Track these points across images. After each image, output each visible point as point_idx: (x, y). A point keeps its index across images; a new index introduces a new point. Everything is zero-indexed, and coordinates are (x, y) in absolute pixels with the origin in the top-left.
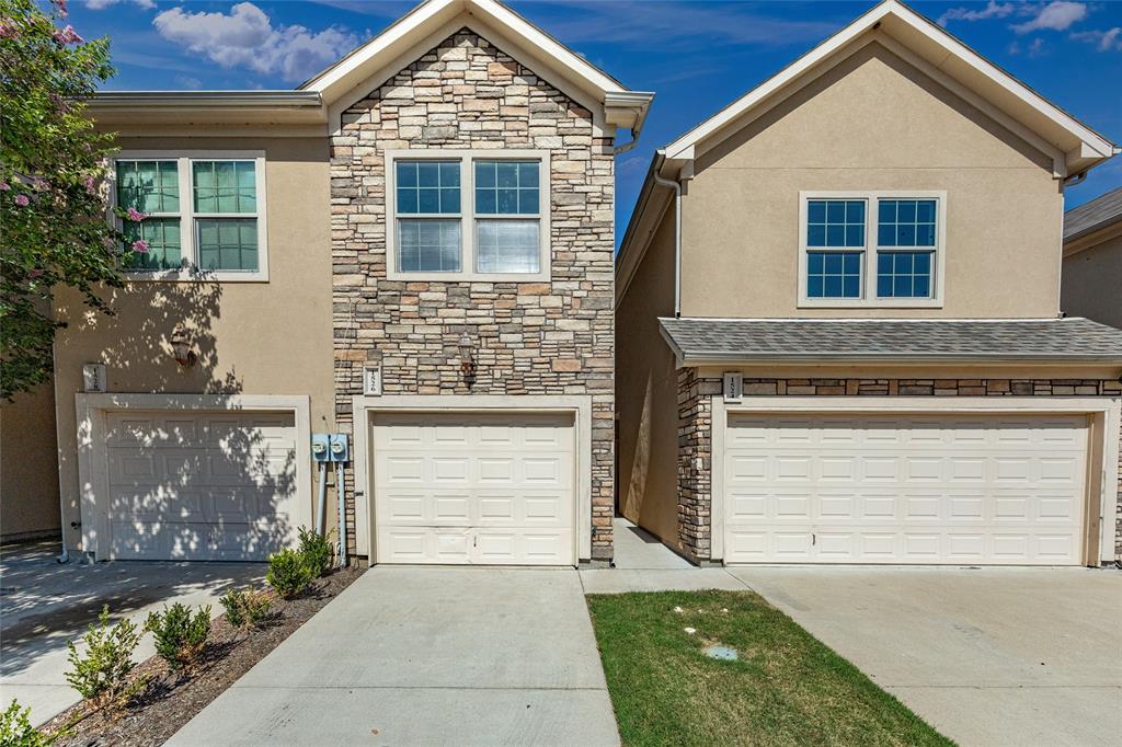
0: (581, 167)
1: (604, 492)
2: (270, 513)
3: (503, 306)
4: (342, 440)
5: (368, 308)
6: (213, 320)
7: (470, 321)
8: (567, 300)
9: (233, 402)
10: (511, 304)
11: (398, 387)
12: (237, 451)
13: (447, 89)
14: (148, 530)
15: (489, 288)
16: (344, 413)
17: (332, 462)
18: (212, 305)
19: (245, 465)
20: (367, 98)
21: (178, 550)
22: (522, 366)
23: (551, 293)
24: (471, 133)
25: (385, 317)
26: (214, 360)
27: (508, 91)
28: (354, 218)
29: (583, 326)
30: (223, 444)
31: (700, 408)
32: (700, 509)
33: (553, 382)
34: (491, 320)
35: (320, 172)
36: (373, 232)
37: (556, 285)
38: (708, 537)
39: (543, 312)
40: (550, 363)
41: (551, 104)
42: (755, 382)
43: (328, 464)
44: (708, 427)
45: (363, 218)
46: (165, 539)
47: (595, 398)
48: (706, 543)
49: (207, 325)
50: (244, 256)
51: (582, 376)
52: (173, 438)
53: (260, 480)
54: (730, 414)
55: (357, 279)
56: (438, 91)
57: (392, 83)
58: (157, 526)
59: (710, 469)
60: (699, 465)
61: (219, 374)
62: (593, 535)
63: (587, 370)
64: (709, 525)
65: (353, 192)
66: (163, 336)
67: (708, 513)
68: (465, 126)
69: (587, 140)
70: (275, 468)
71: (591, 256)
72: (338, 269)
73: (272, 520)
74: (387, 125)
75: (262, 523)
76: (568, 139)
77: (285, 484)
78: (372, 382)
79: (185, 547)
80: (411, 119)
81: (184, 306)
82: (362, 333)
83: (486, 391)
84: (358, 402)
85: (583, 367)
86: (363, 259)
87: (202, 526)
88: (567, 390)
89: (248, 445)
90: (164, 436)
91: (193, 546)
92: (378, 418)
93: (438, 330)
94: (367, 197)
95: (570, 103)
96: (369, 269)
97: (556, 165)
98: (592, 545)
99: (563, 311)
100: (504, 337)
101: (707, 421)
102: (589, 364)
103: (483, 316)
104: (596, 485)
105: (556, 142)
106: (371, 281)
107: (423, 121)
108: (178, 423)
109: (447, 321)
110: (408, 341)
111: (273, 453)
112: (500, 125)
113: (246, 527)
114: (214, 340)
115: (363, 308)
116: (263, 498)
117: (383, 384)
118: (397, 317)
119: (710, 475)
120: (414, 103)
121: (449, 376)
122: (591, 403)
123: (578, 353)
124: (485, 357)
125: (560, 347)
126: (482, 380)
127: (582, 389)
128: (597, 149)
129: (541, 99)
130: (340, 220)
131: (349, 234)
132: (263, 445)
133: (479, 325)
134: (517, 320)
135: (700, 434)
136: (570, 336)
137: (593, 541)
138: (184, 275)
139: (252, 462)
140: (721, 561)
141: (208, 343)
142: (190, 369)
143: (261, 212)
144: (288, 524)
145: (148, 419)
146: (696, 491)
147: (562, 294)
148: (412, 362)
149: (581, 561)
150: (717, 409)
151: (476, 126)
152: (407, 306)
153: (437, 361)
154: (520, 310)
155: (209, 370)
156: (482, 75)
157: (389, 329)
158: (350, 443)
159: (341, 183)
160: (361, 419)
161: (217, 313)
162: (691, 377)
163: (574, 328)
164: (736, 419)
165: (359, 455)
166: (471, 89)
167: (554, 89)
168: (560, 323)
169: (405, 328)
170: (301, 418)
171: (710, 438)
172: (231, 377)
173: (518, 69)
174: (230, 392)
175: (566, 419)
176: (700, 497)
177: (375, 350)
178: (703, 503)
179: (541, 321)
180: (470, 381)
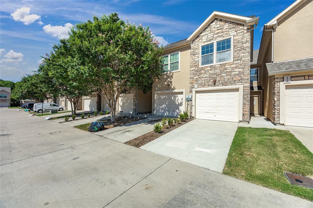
0: (241, 36)
1: (247, 106)
2: (178, 109)
3: (222, 69)
4: (191, 96)
5: (196, 73)
6: (172, 79)
7: (215, 72)
8: (237, 65)
9: (174, 91)
10: (224, 68)
11: (201, 86)
12: (174, 99)
13: (211, 31)
14: (162, 111)
15: (219, 65)
16: (191, 92)
17: (189, 100)
19: (175, 101)
20: (197, 37)
21: (165, 115)
22: (226, 80)
23: (233, 64)
24: (216, 37)
25: (199, 74)
26: (172, 85)
27: (224, 27)
28: (194, 58)
29: (242, 70)
30: (172, 98)
31: (276, 85)
32: (276, 110)
33: (234, 82)
34: (219, 72)
35: (188, 52)
36: (197, 60)
37: (234, 62)
38: (279, 118)
39: (231, 68)
40: (233, 78)
41: (234, 26)
42: (294, 77)
43: (188, 101)
44: (279, 90)
45: (195, 58)
46: (164, 113)
47: (244, 85)
48: (278, 119)
49: (171, 79)
50: (177, 68)
51: (241, 80)
52: (166, 97)
53: (177, 104)
54: (286, 86)
55: (194, 68)
56: (210, 32)
57: (201, 33)
58: (163, 111)
59: (279, 100)
60: (276, 99)
61: (172, 87)
62: (243, 115)
63: (242, 79)
64: (279, 115)
65: (194, 54)
66: (165, 82)
67: (279, 112)
68: (215, 36)
69: (243, 30)
70: (180, 102)
71: (244, 54)
72: (191, 67)
73: (179, 110)
74: (200, 41)
75: (177, 111)
76: (237, 32)
77: (181, 104)
78: (196, 86)
79: (166, 114)
80: (204, 39)
81: (168, 77)
82: (194, 77)
83: (218, 86)
84: (193, 89)
85: (241, 79)
86: (195, 64)
87: (169, 111)
88: (237, 84)
89: (176, 98)
90: (165, 97)
91: (167, 114)
92: (197, 92)
93: (208, 75)
94: (196, 54)
95: (238, 24)
96: (196, 66)
97: (235, 38)
98: (243, 118)
99: (236, 67)
100: (222, 75)
101: (279, 88)
102: (242, 78)
103: (218, 71)
104: (244, 104)
105: (235, 33)
106: (196, 68)
107: (207, 38)
108: (166, 95)
109: (210, 73)
110: (203, 78)
111: (179, 99)
112: (222, 34)
113: (175, 111)
114: (172, 82)
115: (195, 73)
116: (177, 106)
117: (198, 86)
118: (201, 74)
119: (279, 102)
120: (205, 35)
121: (210, 83)
122: (243, 87)
123: (240, 76)
124: (218, 79)
125: (235, 75)
126: (217, 84)
127: (241, 83)
128: (245, 31)
129: (231, 26)
130: (192, 59)
131: (193, 61)
132: (178, 98)
133: (217, 73)
134: (225, 71)
135: (276, 92)
136: (238, 72)
137: (243, 117)
138: (169, 72)
139: (176, 101)
140: (284, 124)
141: (171, 82)
142: (169, 86)
143: (179, 61)
144: (181, 111)
145: (162, 94)
146: (275, 106)
147: (236, 64)
148: (203, 81)
149: (240, 121)
150: (281, 86)
151: (217, 35)
152: (203, 71)
153: (208, 81)
154: (226, 69)
155: (171, 86)
156: (219, 26)
157: (199, 76)
159: (192, 53)
160: (194, 92)
161: (172, 78)
162: (273, 78)
163: (239, 70)
164: (288, 87)
165: (193, 99)
166: (216, 29)
167: (234, 23)
168: (235, 70)
169: (202, 75)
170: (184, 93)
171: (279, 92)
172: (174, 87)
173: (226, 22)
174: (174, 89)
175: (237, 90)
176: (276, 107)
177: (197, 80)
178: (277, 109)
179: (231, 70)
180: (215, 84)
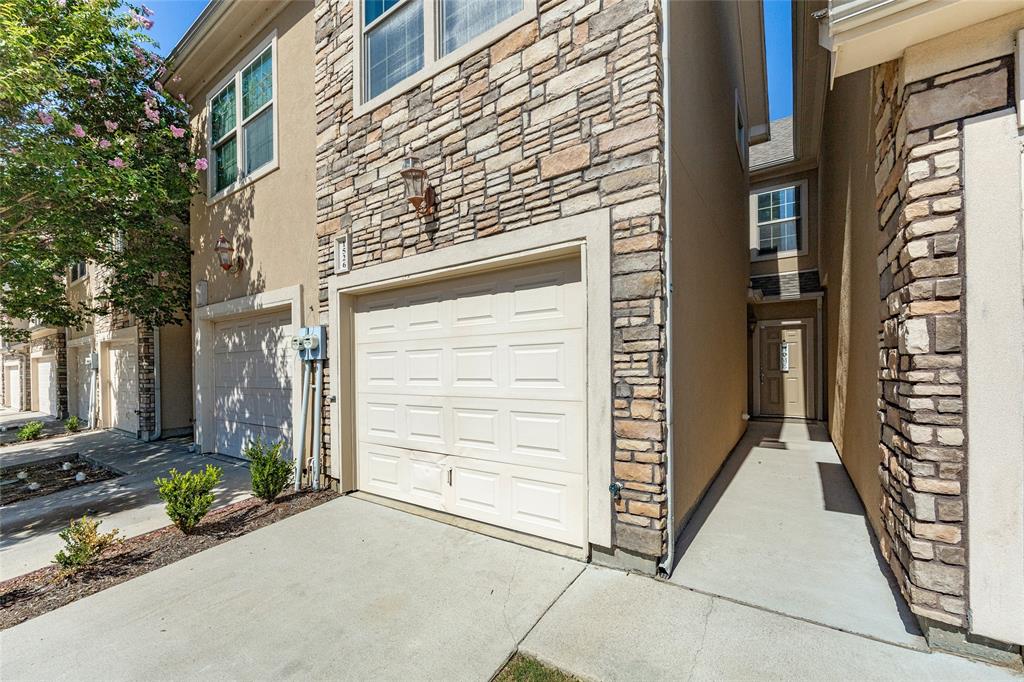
1: (639, 409)
2: (289, 418)
3: (471, 96)
4: (317, 333)
5: (341, 163)
6: (251, 220)
7: (433, 136)
10: (483, 85)
11: (365, 257)
12: (270, 350)
14: (231, 428)
15: (452, 75)
16: (323, 300)
18: (250, 206)
19: (274, 365)
21: (243, 449)
22: (498, 184)
25: (352, 169)
26: (252, 261)
28: (331, 58)
31: (916, 170)
32: (919, 469)
33: (543, 199)
34: (455, 124)
36: (342, 67)
37: (544, 19)
38: (957, 558)
39: (525, 77)
40: (538, 165)
43: (309, 364)
44: (950, 222)
45: (337, 54)
46: (239, 438)
47: (620, 212)
48: (950, 579)
49: (248, 227)
52: (241, 342)
53: (283, 381)
55: (332, 132)
58: (235, 425)
59: (960, 350)
60: (916, 336)
61: (254, 275)
63: (602, 157)
64: (962, 524)
65: (330, 27)
67: (954, 487)
72: (320, 127)
75: (285, 429)
78: (343, 256)
79: (247, 447)
81: (238, 213)
82: (336, 197)
83: (452, 240)
84: (333, 283)
85: (593, 155)
86: (337, 104)
88: (567, 207)
90: (237, 340)
92: (359, 301)
94: (340, 24)
96: (341, 114)
98: (614, 520)
99: (557, 62)
100: (473, 146)
101: (952, 203)
102: (605, 145)
103: (447, 123)
104: (621, 392)
106: (344, 128)
108: (242, 327)
109: (409, 148)
110: (373, 192)
114: (251, 241)
115: (337, 165)
117: (351, 256)
118: (364, 163)
119: (962, 370)
121: (411, 227)
122: (608, 224)
123: (585, 130)
124: (450, 186)
125: (552, 131)
126: (446, 223)
127: (592, 199)
130: (321, 67)
131: (328, 79)
133: (442, 139)
134: (488, 110)
135: (917, 249)
136: (571, 103)
137: (615, 513)
138: (238, 184)
139: (279, 364)
141: (249, 246)
142: (240, 273)
143: (275, 97)
145: (229, 325)
146: (909, 417)
147: (556, 30)
148: (376, 219)
149: (592, 548)
152: (372, 145)
153: (399, 211)
154: (494, 90)
155: (249, 272)
157: (360, 183)
159: (322, 23)
160: (334, 305)
161: (252, 216)
163: (577, 83)
168: (554, 86)
169: (370, 176)
170: (295, 312)
171: (960, 253)
172: (260, 275)
174: (260, 290)
176: (919, 434)
177: (347, 214)
178: (933, 454)
180: (433, 230)
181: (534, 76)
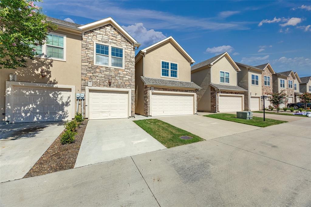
0: (130, 52)
1: (133, 105)
2: (63, 110)
3: (116, 72)
4: (83, 95)
5: (89, 70)
6: (51, 67)
7: (110, 74)
8: (127, 73)
9: (55, 86)
10: (118, 72)
11: (96, 85)
13: (106, 33)
14: (26, 115)
15: (114, 69)
16: (83, 89)
18: (51, 64)
19: (56, 99)
20: (90, 31)
21: (35, 119)
22: (120, 83)
23: (125, 71)
24: (111, 42)
25: (93, 72)
26: (50, 76)
27: (118, 36)
28: (87, 52)
29: (130, 77)
30: (51, 95)
31: (148, 92)
33: (125, 86)
34: (114, 75)
35: (79, 42)
36: (90, 55)
37: (125, 70)
39: (123, 74)
40: (124, 83)
41: (125, 40)
42: (156, 88)
43: (79, 100)
44: (149, 95)
45: (89, 53)
46: (32, 117)
48: (149, 113)
49: (49, 68)
50: (60, 56)
51: (130, 85)
52: (35, 93)
53: (60, 103)
54: (152, 93)
55: (88, 64)
56: (105, 33)
57: (96, 29)
58: (29, 114)
59: (149, 101)
61: (51, 79)
62: (132, 112)
63: (130, 84)
64: (149, 110)
65: (87, 47)
66: (35, 70)
67: (149, 108)
68: (110, 40)
69: (131, 47)
70: (65, 100)
71: (131, 66)
72: (83, 61)
73: (63, 112)
74: (94, 37)
75: (60, 112)
76: (128, 47)
77: (67, 104)
78: (90, 84)
79: (38, 119)
80: (99, 37)
81: (43, 64)
82: (88, 74)
83: (113, 87)
84: (86, 87)
86: (88, 60)
87: (43, 114)
88: (127, 88)
89: (57, 95)
90: (33, 92)
91: (40, 118)
92: (91, 91)
93: (104, 75)
94: (89, 49)
95: (128, 41)
96: (90, 62)
97: (126, 50)
98: (131, 114)
99: (127, 74)
100: (116, 78)
102: (131, 84)
103: (112, 74)
105: (126, 47)
106: (90, 65)
107: (102, 38)
108: (37, 90)
109: (106, 74)
110: (98, 77)
111: (64, 97)
112: (116, 42)
113: (56, 113)
114: (50, 72)
115: (88, 70)
116: (61, 107)
117: (92, 84)
118: (96, 72)
120: (100, 34)
121: (106, 84)
122: (131, 90)
123: (129, 82)
124: (113, 81)
125: (126, 80)
126: (112, 85)
127: (130, 88)
128: (132, 49)
129: (123, 39)
130: (83, 52)
131: (86, 55)
132: (62, 95)
134: (119, 75)
136: (128, 79)
138: (43, 57)
139: (59, 99)
140: (151, 116)
141: (49, 72)
142: (44, 78)
143: (65, 47)
144: (67, 112)
145: (27, 89)
147: (126, 72)
148: (98, 81)
149: (130, 117)
150: (150, 92)
151: (112, 41)
152: (98, 70)
153: (104, 81)
154: (119, 74)
155: (49, 79)
156: (113, 33)
157: (94, 74)
158: (85, 96)
159: (84, 45)
160: (87, 91)
162: (146, 87)
163: (128, 77)
164: (153, 94)
165: (86, 98)
166: (111, 35)
167: (125, 38)
168: (126, 76)
169: (97, 74)
170: (73, 90)
172: (55, 80)
173: (119, 33)
174: (54, 83)
175: (127, 92)
176: (148, 106)
177: (91, 78)
179: (123, 76)
180: (110, 85)
181: (124, 74)
